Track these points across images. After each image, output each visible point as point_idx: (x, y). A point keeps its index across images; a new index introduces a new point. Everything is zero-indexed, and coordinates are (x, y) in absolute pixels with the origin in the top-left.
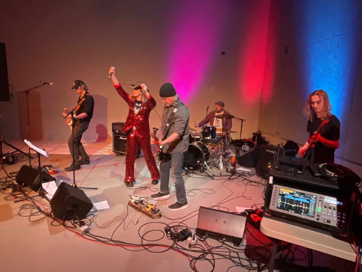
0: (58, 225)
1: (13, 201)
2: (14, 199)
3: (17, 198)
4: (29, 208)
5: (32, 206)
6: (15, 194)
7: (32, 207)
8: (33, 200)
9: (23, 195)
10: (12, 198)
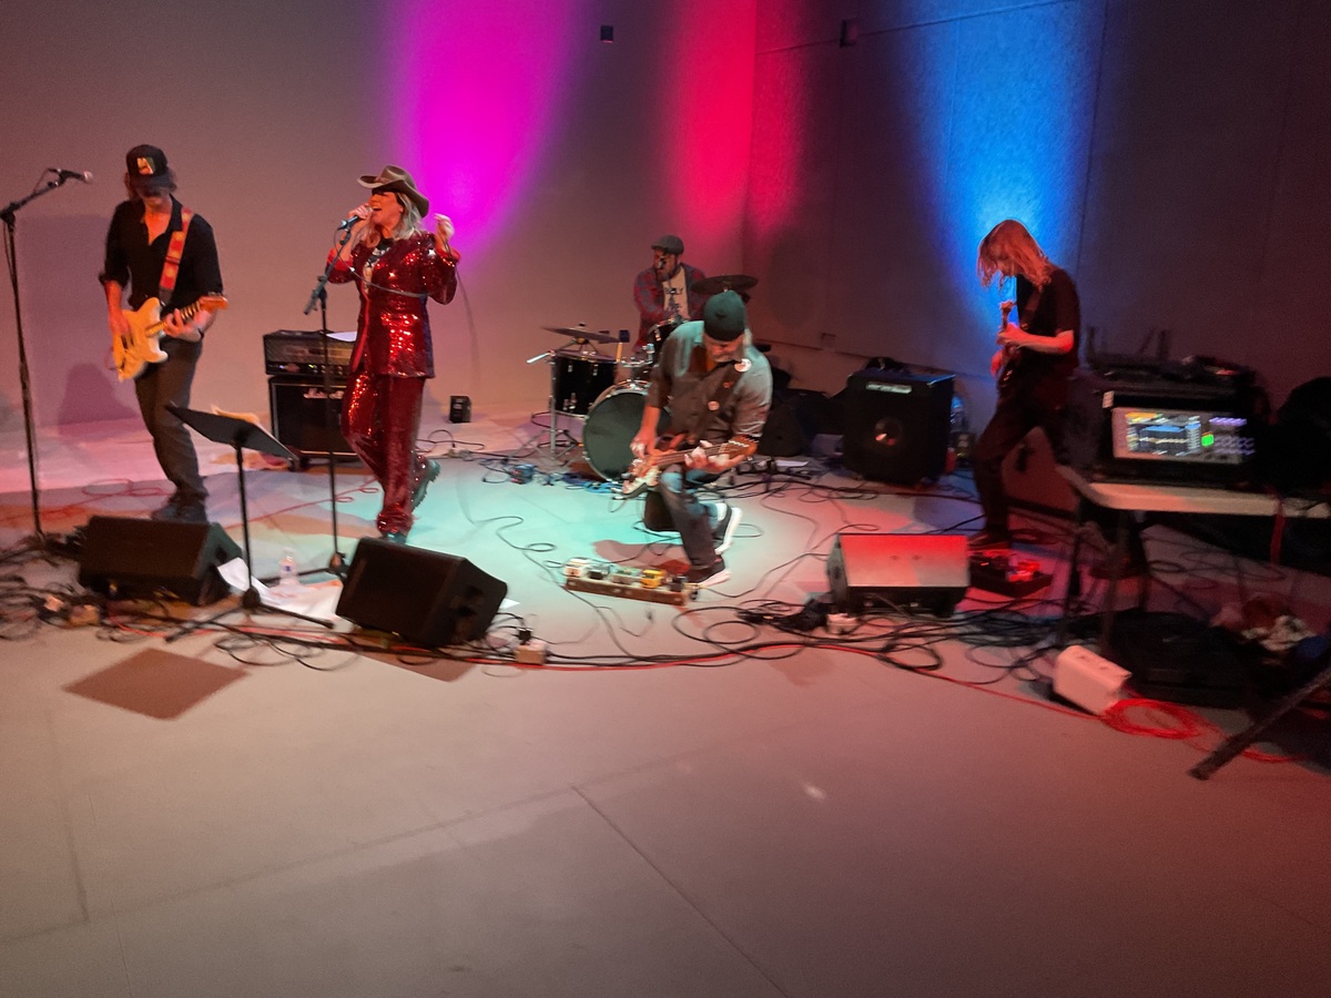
0: (432, 661)
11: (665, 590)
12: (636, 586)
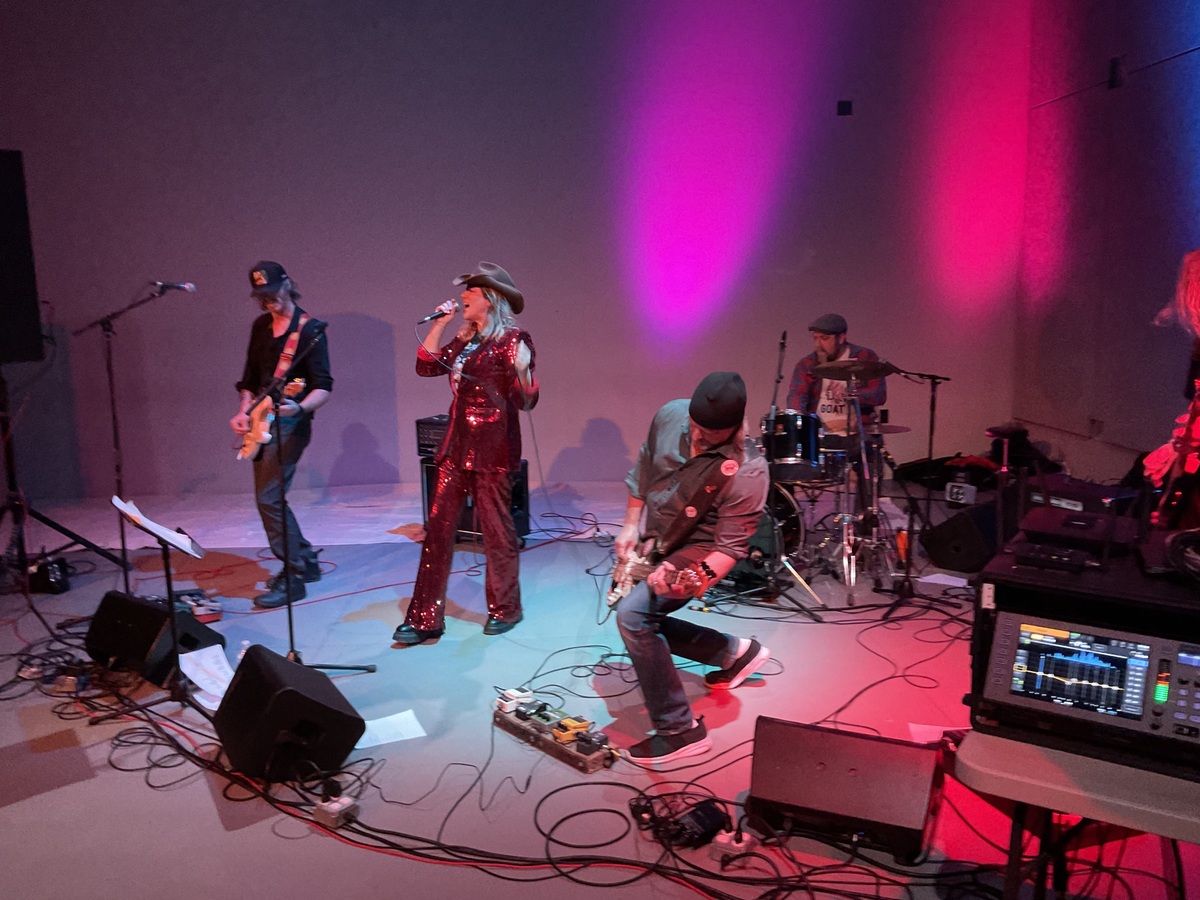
0: (250, 799)
1: (86, 720)
2: (85, 714)
3: (96, 709)
4: (142, 743)
5: (152, 735)
6: (88, 695)
7: (152, 740)
8: (152, 715)
9: (115, 699)
10: (78, 710)
11: (573, 749)
12: (549, 737)
